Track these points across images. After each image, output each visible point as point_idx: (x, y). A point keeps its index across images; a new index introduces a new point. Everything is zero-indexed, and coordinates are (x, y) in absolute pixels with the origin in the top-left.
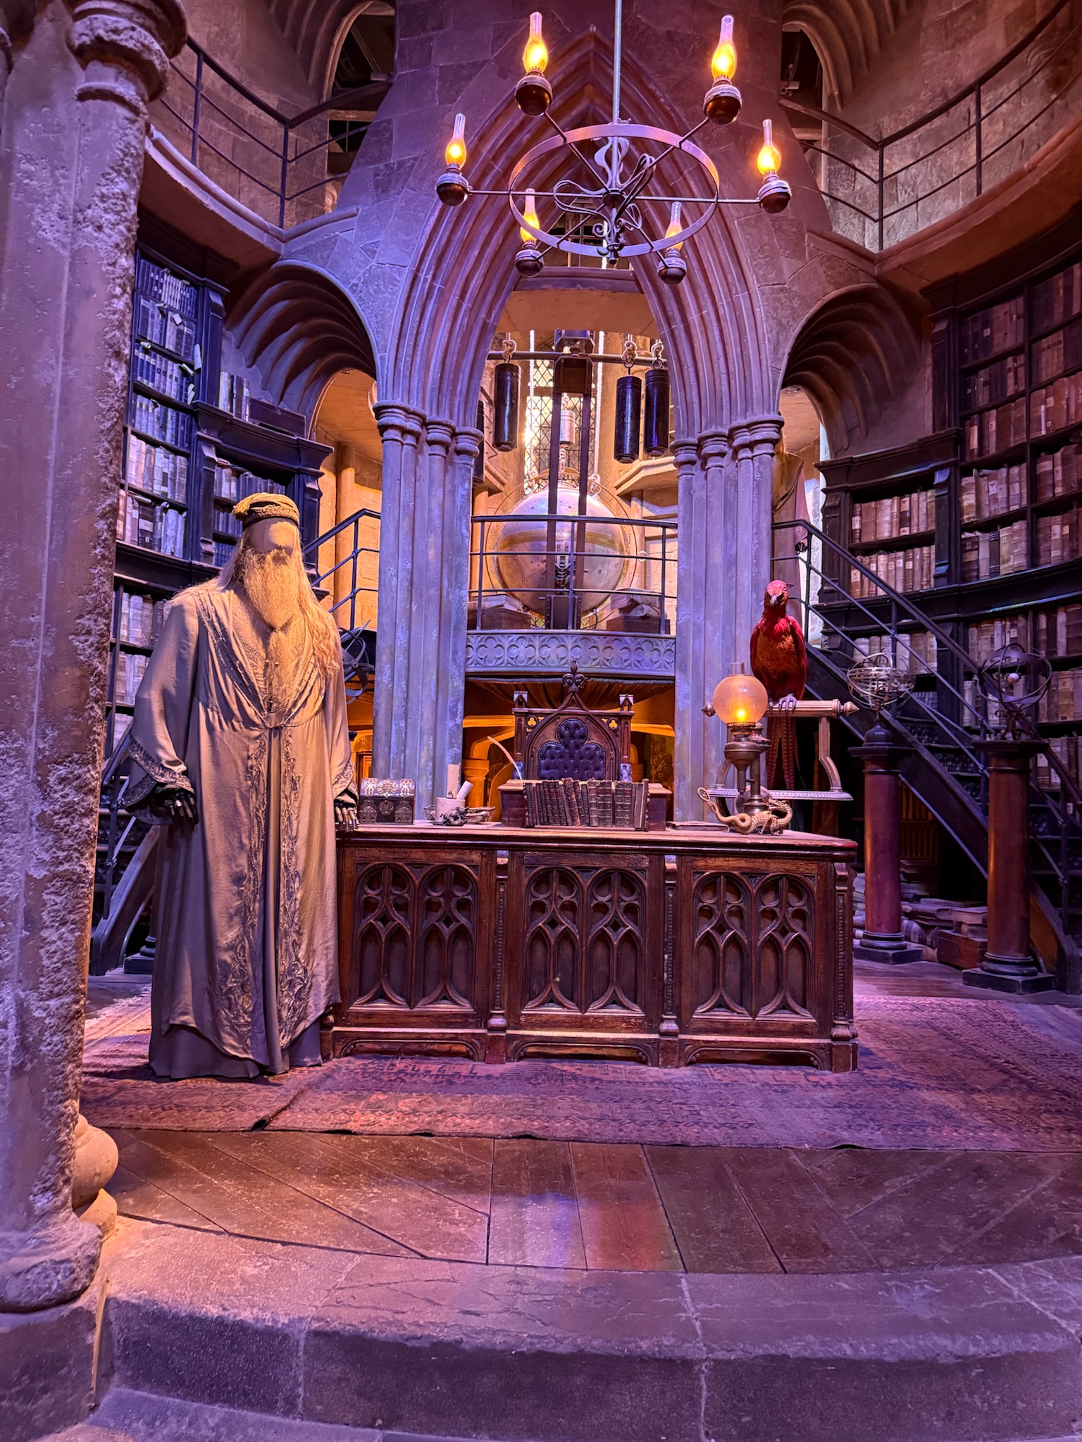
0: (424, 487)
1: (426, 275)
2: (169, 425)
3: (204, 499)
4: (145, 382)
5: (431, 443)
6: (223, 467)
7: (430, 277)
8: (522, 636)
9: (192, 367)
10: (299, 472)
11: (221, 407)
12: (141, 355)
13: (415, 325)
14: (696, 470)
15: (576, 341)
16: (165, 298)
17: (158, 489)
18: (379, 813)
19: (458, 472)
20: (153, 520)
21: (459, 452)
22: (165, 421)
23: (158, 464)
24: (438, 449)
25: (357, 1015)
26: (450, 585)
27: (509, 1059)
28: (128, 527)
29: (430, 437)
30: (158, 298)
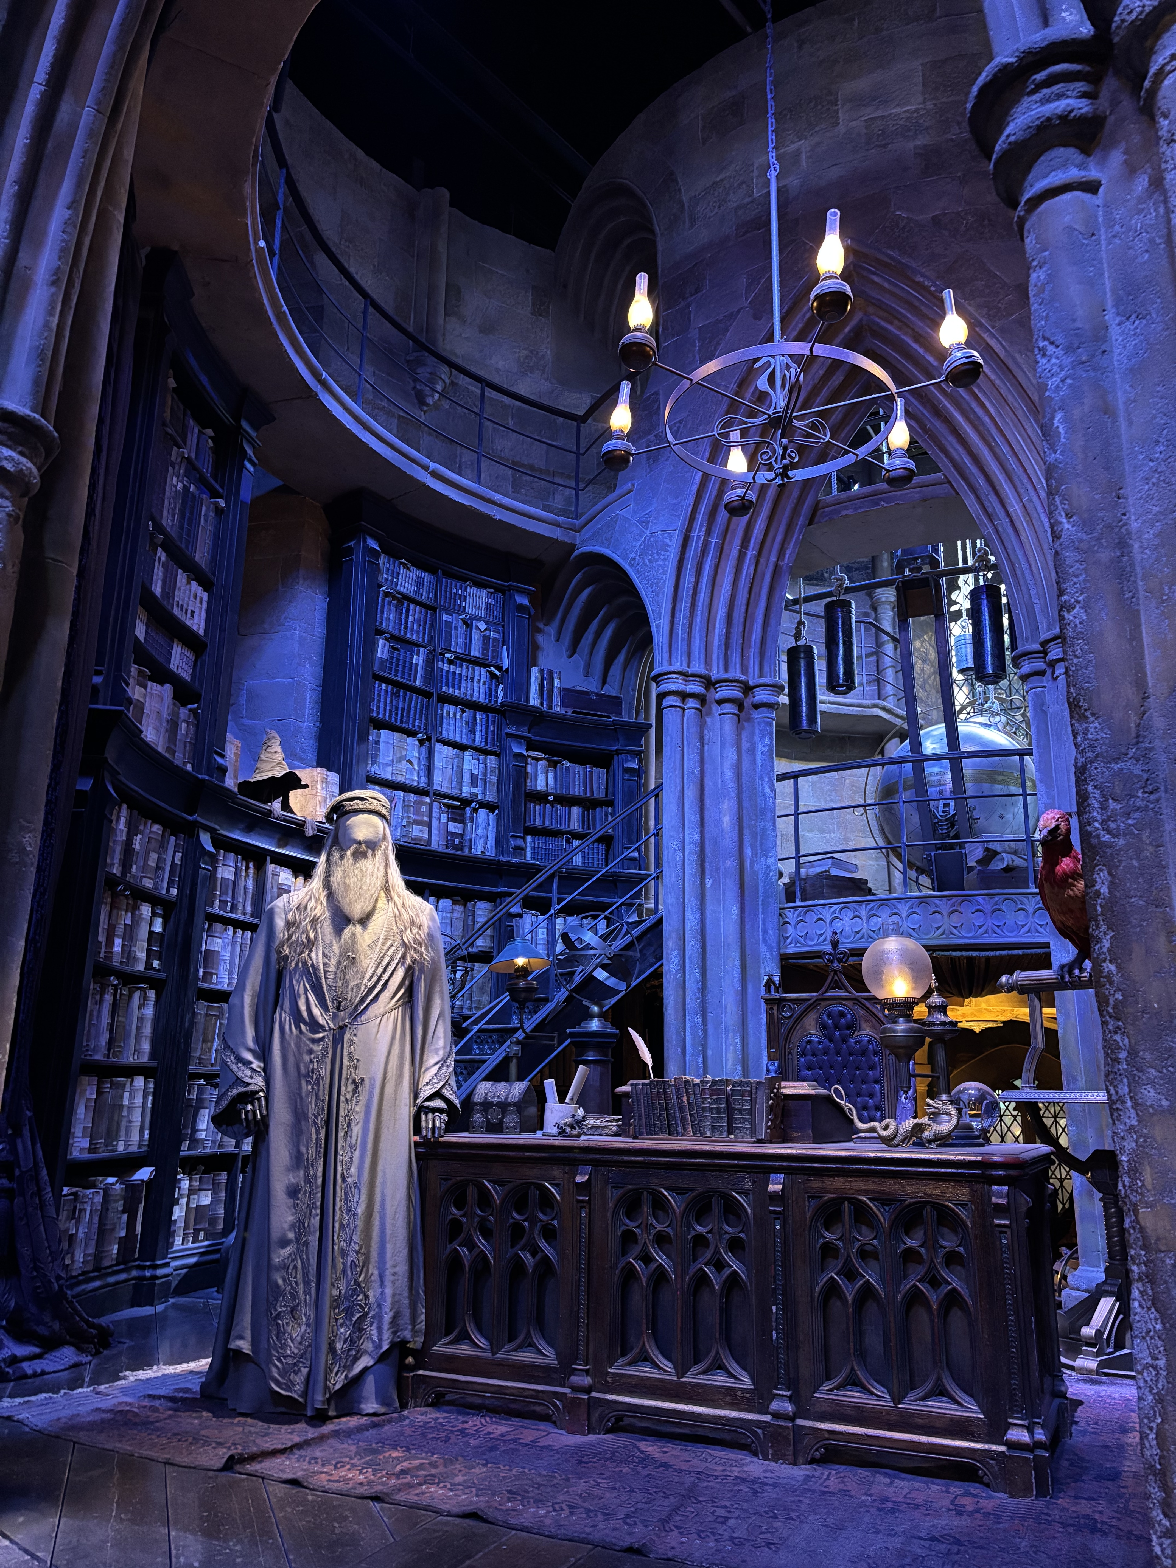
0: (713, 750)
1: (698, 533)
2: (478, 728)
3: (514, 795)
4: (451, 691)
5: (720, 702)
6: (537, 759)
7: (702, 534)
8: (845, 906)
9: (499, 668)
10: (618, 752)
11: (532, 703)
12: (446, 667)
13: (691, 586)
14: (1046, 681)
15: (916, 559)
16: (470, 610)
17: (466, 791)
18: (488, 1121)
19: (757, 727)
20: (463, 822)
21: (756, 706)
22: (474, 724)
23: (467, 766)
24: (729, 708)
25: (440, 1355)
26: (755, 854)
27: (591, 1431)
28: (434, 831)
29: (718, 696)
30: (462, 610)
